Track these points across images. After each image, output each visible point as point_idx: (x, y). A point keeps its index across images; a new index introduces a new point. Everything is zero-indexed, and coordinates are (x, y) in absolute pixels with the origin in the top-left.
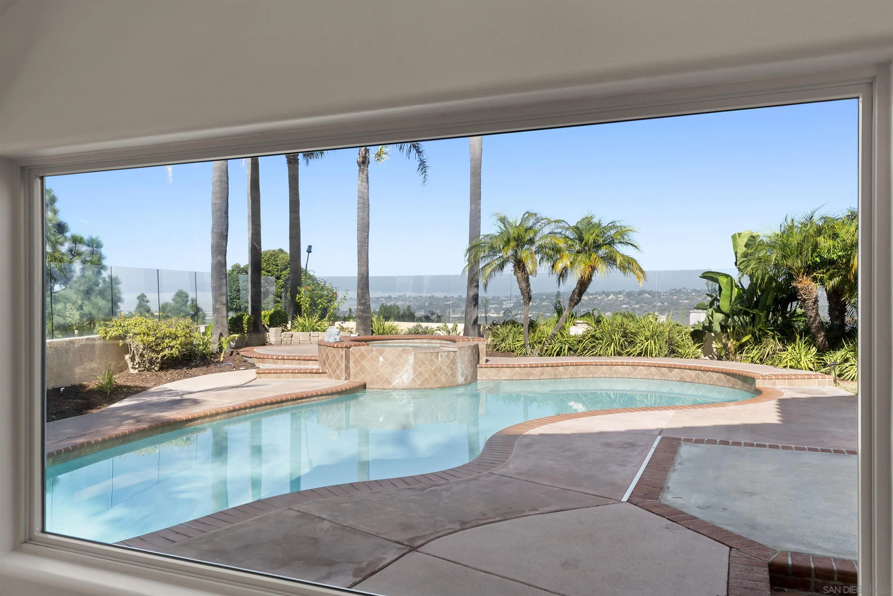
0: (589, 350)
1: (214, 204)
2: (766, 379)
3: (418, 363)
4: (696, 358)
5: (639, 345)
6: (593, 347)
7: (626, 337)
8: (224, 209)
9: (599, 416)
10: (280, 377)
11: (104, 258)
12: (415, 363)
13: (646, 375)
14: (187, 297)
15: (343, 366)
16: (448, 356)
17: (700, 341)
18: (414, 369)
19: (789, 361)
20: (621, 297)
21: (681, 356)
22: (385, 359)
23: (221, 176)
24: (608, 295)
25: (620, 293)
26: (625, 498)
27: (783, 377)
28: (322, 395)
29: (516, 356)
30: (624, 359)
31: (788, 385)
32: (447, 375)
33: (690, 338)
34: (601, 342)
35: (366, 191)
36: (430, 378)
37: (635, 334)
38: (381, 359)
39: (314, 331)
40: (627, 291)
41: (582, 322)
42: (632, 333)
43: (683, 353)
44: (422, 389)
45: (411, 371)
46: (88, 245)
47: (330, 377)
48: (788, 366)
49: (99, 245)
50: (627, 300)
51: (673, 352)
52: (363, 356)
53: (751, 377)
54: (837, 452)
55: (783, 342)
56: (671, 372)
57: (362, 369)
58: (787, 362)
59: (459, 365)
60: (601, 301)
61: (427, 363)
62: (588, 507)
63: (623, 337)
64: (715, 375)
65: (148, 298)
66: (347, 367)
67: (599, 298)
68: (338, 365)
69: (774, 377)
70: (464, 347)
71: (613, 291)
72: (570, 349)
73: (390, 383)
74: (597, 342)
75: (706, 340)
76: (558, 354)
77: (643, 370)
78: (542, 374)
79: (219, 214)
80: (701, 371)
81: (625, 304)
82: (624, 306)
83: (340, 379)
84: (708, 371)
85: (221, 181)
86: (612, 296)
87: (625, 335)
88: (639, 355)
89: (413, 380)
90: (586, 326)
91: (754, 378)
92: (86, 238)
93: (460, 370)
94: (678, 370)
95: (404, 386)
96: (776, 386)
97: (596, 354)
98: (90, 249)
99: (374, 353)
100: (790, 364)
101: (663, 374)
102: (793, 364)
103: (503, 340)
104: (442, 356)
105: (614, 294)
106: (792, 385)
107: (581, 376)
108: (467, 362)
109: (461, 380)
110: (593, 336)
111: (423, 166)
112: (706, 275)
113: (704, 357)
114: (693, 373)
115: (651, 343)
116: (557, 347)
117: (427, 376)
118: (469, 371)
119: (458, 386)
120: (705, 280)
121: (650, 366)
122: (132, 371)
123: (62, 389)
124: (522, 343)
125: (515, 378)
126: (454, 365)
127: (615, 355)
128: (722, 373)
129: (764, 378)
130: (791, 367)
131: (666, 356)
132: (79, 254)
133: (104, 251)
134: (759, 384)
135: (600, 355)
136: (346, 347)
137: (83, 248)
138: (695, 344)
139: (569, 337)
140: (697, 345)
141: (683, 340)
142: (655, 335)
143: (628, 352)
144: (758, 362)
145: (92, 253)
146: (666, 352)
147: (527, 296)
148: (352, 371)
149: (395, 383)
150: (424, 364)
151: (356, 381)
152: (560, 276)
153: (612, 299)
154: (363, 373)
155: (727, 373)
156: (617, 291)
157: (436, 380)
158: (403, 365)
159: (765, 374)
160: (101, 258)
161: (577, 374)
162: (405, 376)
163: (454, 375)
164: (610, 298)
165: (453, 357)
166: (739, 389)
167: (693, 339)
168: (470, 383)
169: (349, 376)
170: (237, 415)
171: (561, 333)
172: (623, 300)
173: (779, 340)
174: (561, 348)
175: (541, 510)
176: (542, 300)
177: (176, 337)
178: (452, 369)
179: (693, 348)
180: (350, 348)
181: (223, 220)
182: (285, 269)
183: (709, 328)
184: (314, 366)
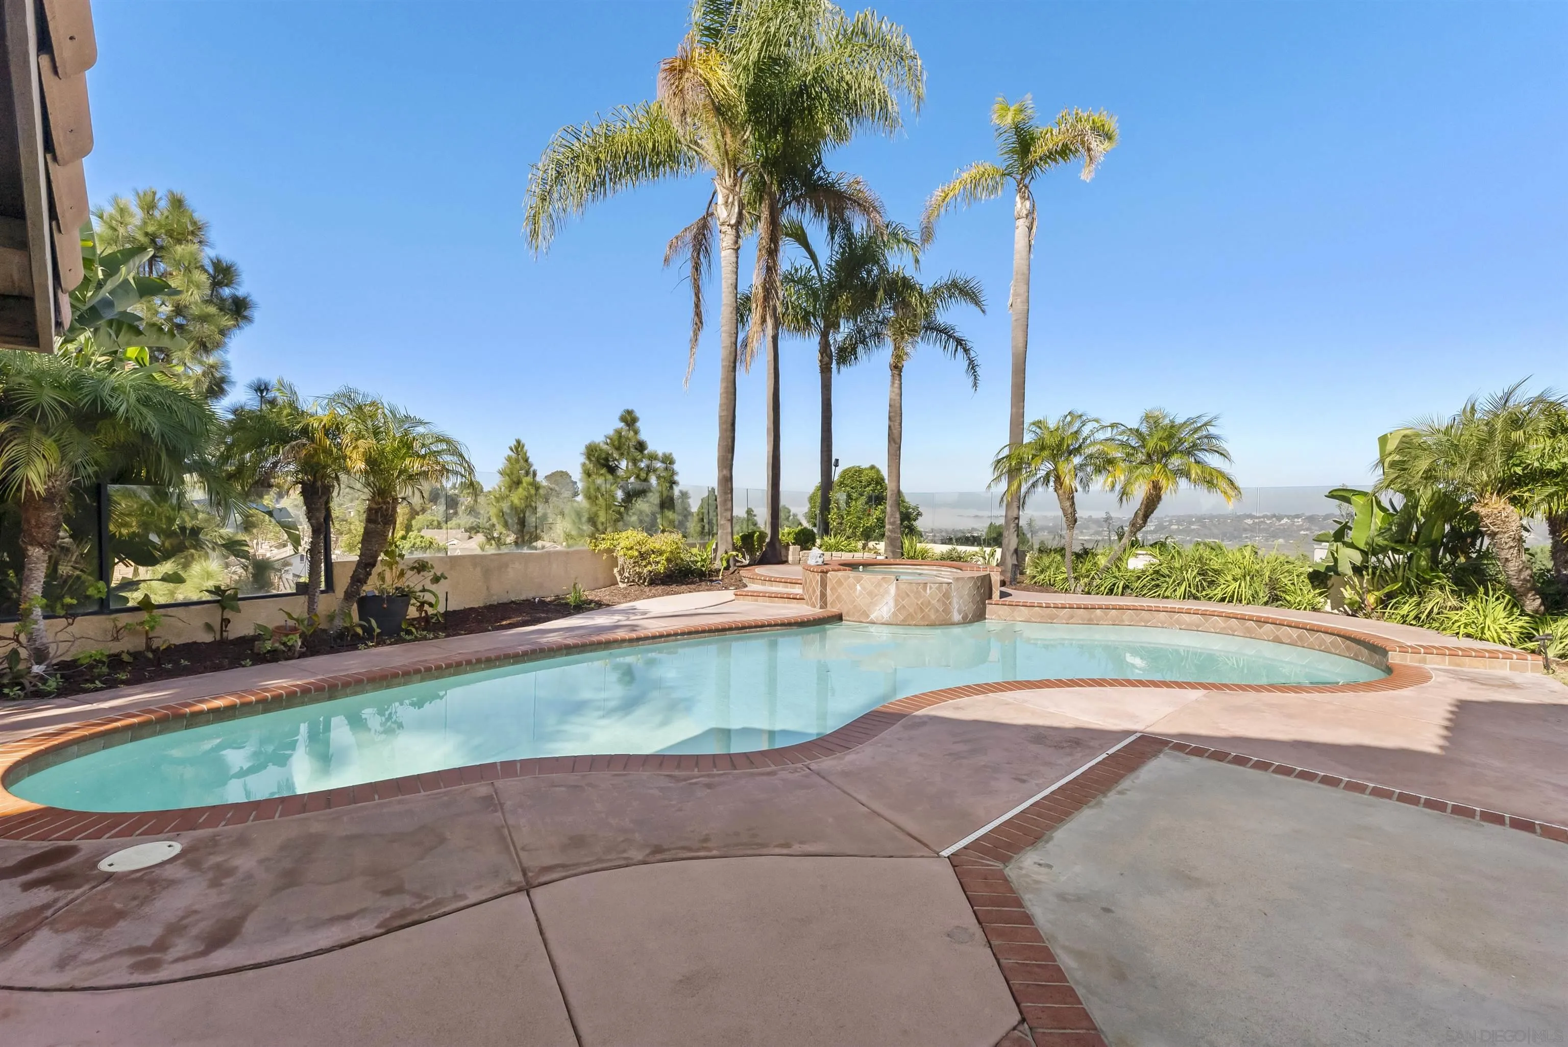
0: (1150, 590)
1: (720, 417)
2: (1407, 652)
3: (899, 596)
4: (1314, 609)
5: (1222, 586)
6: (1157, 586)
7: (1203, 575)
8: (730, 420)
9: (1078, 688)
10: (757, 601)
11: (677, 474)
12: (898, 595)
13: (1225, 628)
14: (789, 512)
15: (818, 593)
16: (939, 589)
17: (1322, 586)
18: (896, 601)
19: (1462, 626)
20: (1299, 521)
21: (1289, 605)
22: (864, 588)
23: (727, 388)
24: (1280, 518)
25: (1297, 516)
26: (946, 853)
27: (1441, 651)
28: (776, 625)
29: (1056, 592)
30: (1203, 606)
31: (1450, 664)
32: (937, 611)
33: (1307, 581)
34: (1167, 579)
35: (898, 398)
36: (916, 613)
37: (1217, 572)
38: (858, 587)
39: (838, 550)
40: (1308, 514)
41: (1144, 552)
42: (1215, 571)
43: (1293, 601)
44: (904, 624)
45: (892, 603)
46: (663, 462)
47: (807, 604)
48: (1461, 634)
49: (672, 462)
50: (1307, 525)
51: (1274, 600)
52: (840, 583)
53: (1381, 648)
54: (1458, 811)
55: (1460, 596)
56: (1260, 627)
57: (839, 598)
58: (1459, 627)
59: (955, 601)
60: (1270, 525)
61: (912, 595)
62: (872, 856)
63: (1198, 574)
64: (1329, 639)
65: (755, 513)
66: (823, 595)
67: (1268, 522)
68: (814, 591)
69: (1422, 650)
70: (963, 578)
71: (1288, 514)
72: (1125, 587)
73: (868, 616)
74: (1162, 579)
75: (1333, 585)
76: (1111, 591)
77: (1218, 622)
78: (1072, 617)
79: (724, 426)
80: (1306, 629)
81: (1304, 530)
82: (1302, 532)
83: (815, 607)
84: (1318, 631)
85: (727, 393)
86: (1285, 520)
87: (1203, 573)
88: (1223, 600)
89: (894, 614)
90: (1148, 558)
91: (1385, 649)
92: (660, 454)
93: (956, 607)
94: (1272, 626)
95: (883, 621)
96: (1425, 663)
97: (1159, 595)
98: (664, 465)
99: (851, 580)
100: (1466, 631)
101: (1248, 630)
102: (1470, 630)
103: (1042, 572)
104: (931, 588)
105: (1288, 517)
106: (1458, 665)
107: (1127, 623)
108: (966, 597)
109: (957, 617)
110: (1156, 572)
111: (972, 366)
112: (1335, 493)
113: (1332, 609)
114: (1295, 633)
115: (1240, 585)
116: (1108, 583)
117: (911, 610)
118: (970, 608)
119: (953, 624)
120: (1337, 502)
121: (1229, 617)
122: (621, 585)
123: (537, 600)
124: (1065, 575)
125: (1033, 620)
126: (948, 599)
127: (1184, 598)
128: (1339, 635)
129: (1403, 649)
130: (1468, 636)
131: (1266, 603)
132: (655, 470)
133: (676, 467)
134: (1394, 658)
135: (1164, 597)
136: (822, 572)
137: (659, 465)
138: (1314, 588)
139: (1127, 570)
140: (1318, 591)
141: (1293, 584)
142: (1250, 575)
143: (1207, 595)
144: (1414, 622)
145: (666, 469)
146: (1266, 599)
147: (1072, 520)
148: (829, 599)
149: (873, 616)
150: (908, 595)
151: (833, 610)
152: (1123, 494)
153: (1285, 524)
154: (840, 602)
155: (1346, 637)
156: (1293, 514)
157: (923, 617)
158: (883, 596)
159: (1409, 644)
160: (673, 473)
161: (1123, 621)
162: (885, 609)
163: (947, 611)
164: (1282, 522)
165: (947, 590)
166: (1364, 662)
167: (1312, 583)
168: (971, 622)
169: (826, 605)
170: (665, 642)
171: (1117, 566)
172: (1302, 525)
173: (1452, 591)
174: (1114, 585)
175: (797, 848)
176: (1191, 523)
177: (661, 553)
178: (944, 604)
179: (1310, 594)
180: (827, 572)
181: (729, 433)
182: (868, 485)
183: (1333, 569)
184: (797, 590)
